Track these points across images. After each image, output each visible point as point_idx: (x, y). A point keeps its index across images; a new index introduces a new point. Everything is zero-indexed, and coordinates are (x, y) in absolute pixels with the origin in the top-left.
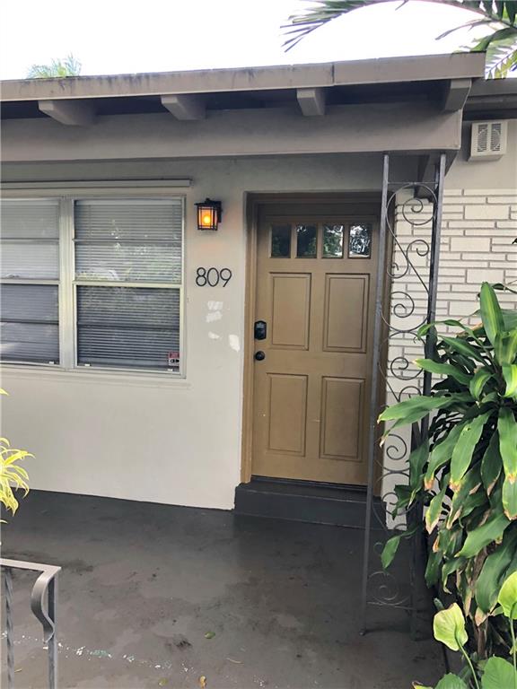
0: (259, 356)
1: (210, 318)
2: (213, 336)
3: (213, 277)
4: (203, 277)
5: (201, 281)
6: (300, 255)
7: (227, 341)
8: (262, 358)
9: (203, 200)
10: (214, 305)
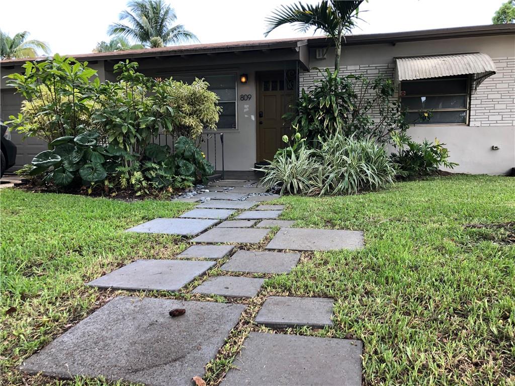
0: (261, 123)
1: (245, 110)
2: (246, 116)
3: (246, 98)
4: (243, 98)
5: (242, 99)
6: (273, 90)
7: (251, 117)
8: (262, 124)
9: (242, 74)
10: (246, 106)
